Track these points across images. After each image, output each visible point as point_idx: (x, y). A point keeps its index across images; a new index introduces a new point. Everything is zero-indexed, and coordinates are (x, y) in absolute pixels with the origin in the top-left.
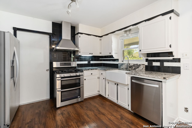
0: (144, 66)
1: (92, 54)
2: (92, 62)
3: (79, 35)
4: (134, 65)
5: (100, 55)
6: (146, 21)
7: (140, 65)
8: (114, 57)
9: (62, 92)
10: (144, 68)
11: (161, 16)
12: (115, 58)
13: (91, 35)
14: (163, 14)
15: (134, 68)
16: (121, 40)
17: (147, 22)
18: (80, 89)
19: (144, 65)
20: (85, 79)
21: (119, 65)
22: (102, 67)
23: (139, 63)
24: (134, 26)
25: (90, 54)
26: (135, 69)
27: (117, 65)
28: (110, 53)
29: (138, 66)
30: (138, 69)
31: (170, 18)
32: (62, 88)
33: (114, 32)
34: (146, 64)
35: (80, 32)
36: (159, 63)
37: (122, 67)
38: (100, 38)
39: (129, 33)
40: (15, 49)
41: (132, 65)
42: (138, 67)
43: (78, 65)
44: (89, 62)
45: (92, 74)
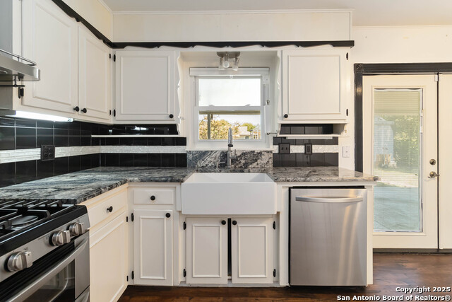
0: (272, 156)
1: (85, 111)
2: (60, 152)
4: (244, 154)
6: (298, 44)
7: (260, 153)
10: (271, 161)
11: (329, 46)
14: (336, 44)
15: (243, 162)
16: (193, 79)
17: (300, 47)
19: (271, 152)
21: (190, 157)
22: (100, 168)
23: (257, 149)
24: (266, 49)
25: (76, 109)
26: (246, 165)
27: (184, 156)
28: (171, 116)
29: (255, 156)
30: (255, 164)
31: (347, 56)
33: (191, 44)
34: (275, 149)
36: (303, 146)
37: (201, 163)
38: (111, 50)
39: (233, 63)
41: (239, 154)
42: (256, 160)
44: (47, 153)
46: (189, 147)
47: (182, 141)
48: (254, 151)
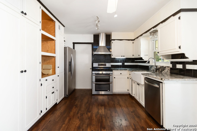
0: (169, 69)
1: (124, 56)
2: (126, 64)
3: (112, 41)
4: (161, 67)
5: (133, 57)
6: (162, 22)
7: (165, 67)
8: (143, 59)
9: (96, 84)
10: (169, 71)
11: (172, 17)
12: (145, 60)
13: (123, 40)
15: (161, 70)
16: (153, 42)
18: (109, 84)
19: (169, 67)
20: (115, 78)
21: (149, 67)
22: (138, 68)
25: (122, 56)
26: (161, 71)
27: (148, 67)
28: (139, 55)
29: (163, 68)
30: (164, 71)
31: (179, 18)
32: (96, 81)
33: (142, 35)
34: (171, 66)
35: (112, 39)
36: (182, 65)
37: (151, 69)
38: (133, 41)
40: (72, 55)
41: (159, 67)
42: (164, 70)
43: (112, 66)
44: (123, 64)
45: (121, 74)
46: (151, 64)
47: (145, 62)
48: (163, 66)
